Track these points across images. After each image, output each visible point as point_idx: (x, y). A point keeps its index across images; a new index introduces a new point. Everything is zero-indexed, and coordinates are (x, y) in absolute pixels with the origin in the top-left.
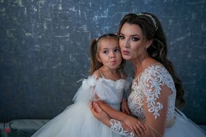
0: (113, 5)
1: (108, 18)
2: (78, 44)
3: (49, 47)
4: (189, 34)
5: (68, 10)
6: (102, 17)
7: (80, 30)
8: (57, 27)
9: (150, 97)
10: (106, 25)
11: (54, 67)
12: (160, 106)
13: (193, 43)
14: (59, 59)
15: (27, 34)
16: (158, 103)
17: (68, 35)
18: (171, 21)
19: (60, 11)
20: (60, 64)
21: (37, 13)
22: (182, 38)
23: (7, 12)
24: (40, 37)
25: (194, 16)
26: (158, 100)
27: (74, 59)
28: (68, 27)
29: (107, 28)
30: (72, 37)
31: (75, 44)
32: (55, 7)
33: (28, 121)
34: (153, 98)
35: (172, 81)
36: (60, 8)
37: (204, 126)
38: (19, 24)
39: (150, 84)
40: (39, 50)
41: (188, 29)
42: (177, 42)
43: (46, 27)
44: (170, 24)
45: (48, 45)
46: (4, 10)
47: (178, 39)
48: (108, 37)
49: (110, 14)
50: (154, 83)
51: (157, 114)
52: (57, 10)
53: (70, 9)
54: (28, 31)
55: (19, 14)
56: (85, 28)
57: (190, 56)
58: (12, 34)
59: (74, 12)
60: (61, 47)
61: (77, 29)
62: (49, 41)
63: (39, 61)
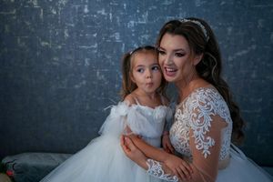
0: (155, 7)
1: (149, 25)
2: (109, 57)
3: (69, 60)
4: (254, 47)
5: (96, 13)
6: (140, 22)
7: (111, 39)
8: (81, 35)
9: (198, 130)
10: (145, 33)
11: (77, 86)
12: (211, 142)
13: (259, 59)
14: (83, 76)
15: (43, 44)
16: (208, 138)
17: (96, 46)
18: (230, 30)
19: (85, 14)
20: (84, 82)
21: (56, 16)
22: (244, 52)
23: (19, 13)
24: (60, 47)
25: (260, 23)
26: (207, 134)
27: (103, 76)
28: (95, 35)
29: (146, 37)
30: (100, 48)
31: (104, 57)
32: (80, 8)
33: (41, 155)
34: (201, 131)
35: (227, 109)
36: (86, 10)
37: (270, 169)
38: (33, 30)
39: (198, 114)
40: (58, 64)
41: (253, 40)
42: (238, 57)
43: (67, 35)
44: (229, 34)
45: (70, 57)
46: (14, 12)
47: (239, 54)
48: (144, 50)
49: (150, 18)
50: (204, 112)
51: (206, 152)
52: (81, 12)
53: (99, 12)
54: (44, 40)
55: (33, 18)
56: (117, 36)
57: (254, 76)
58: (24, 44)
59: (104, 16)
60: (87, 61)
61: (107, 38)
62: (70, 53)
63: (58, 78)
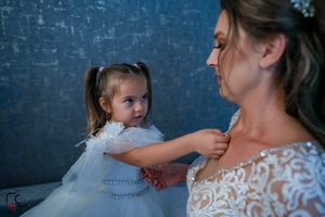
0: (121, 23)
1: (116, 41)
2: (73, 75)
3: (23, 80)
5: (54, 26)
6: (106, 37)
7: (75, 55)
8: (37, 50)
11: (36, 110)
17: (56, 63)
19: (40, 26)
20: (45, 104)
22: (203, 68)
24: (8, 65)
27: (67, 96)
28: (55, 51)
29: (114, 53)
30: (61, 64)
31: (67, 75)
32: (32, 19)
36: (41, 21)
43: (16, 50)
45: (22, 76)
49: (117, 34)
52: (35, 24)
53: (57, 24)
56: (82, 53)
59: (64, 30)
60: (46, 80)
61: (69, 54)
62: (24, 71)
63: (9, 101)
